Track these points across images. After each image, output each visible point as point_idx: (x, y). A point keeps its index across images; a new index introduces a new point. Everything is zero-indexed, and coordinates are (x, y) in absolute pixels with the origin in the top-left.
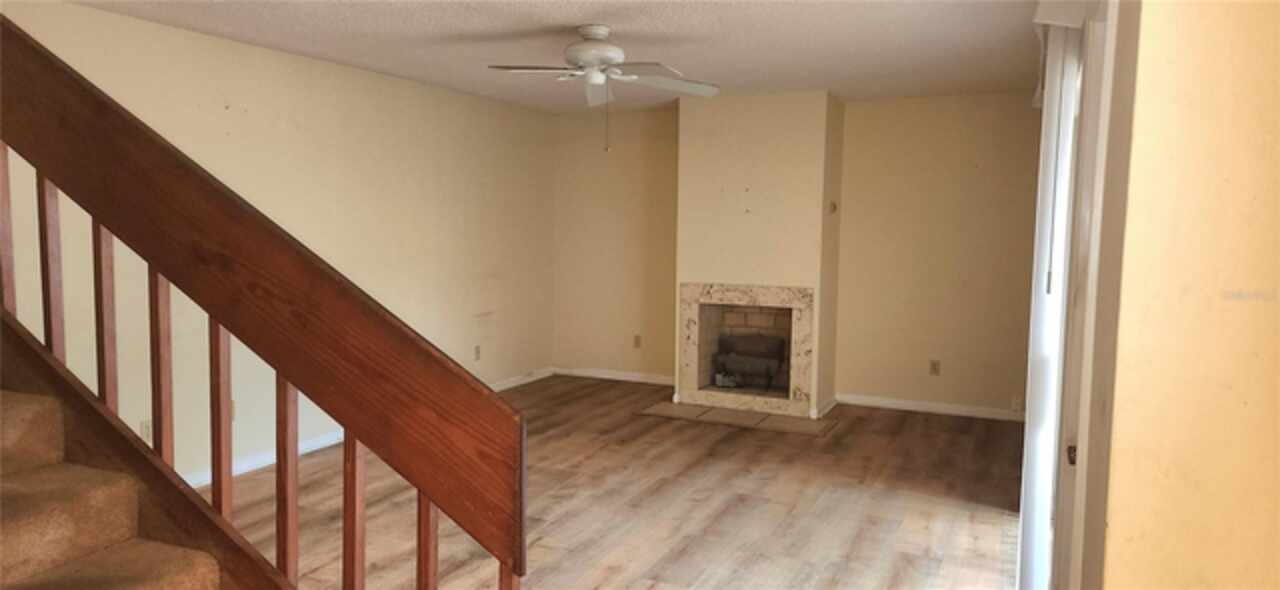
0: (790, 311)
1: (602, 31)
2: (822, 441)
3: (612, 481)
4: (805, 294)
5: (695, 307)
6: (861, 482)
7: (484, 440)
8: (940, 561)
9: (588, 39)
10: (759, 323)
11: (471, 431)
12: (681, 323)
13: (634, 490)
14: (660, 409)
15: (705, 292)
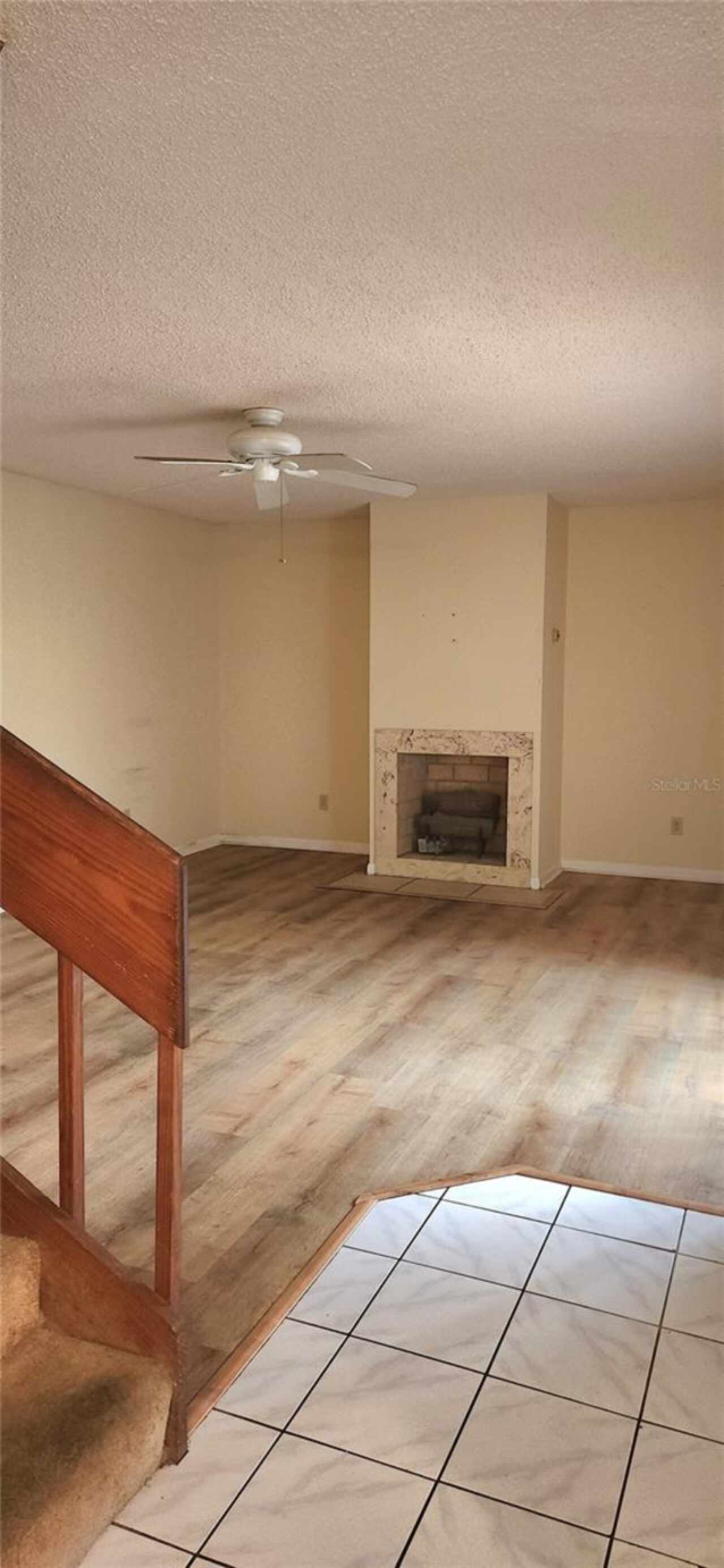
0: (507, 759)
1: (274, 416)
2: (544, 915)
3: (294, 965)
4: (523, 740)
5: (394, 758)
6: (589, 960)
7: (136, 887)
8: (680, 1044)
9: (257, 425)
10: (471, 777)
11: (122, 878)
12: (376, 780)
13: (320, 975)
14: (353, 881)
15: (405, 739)
